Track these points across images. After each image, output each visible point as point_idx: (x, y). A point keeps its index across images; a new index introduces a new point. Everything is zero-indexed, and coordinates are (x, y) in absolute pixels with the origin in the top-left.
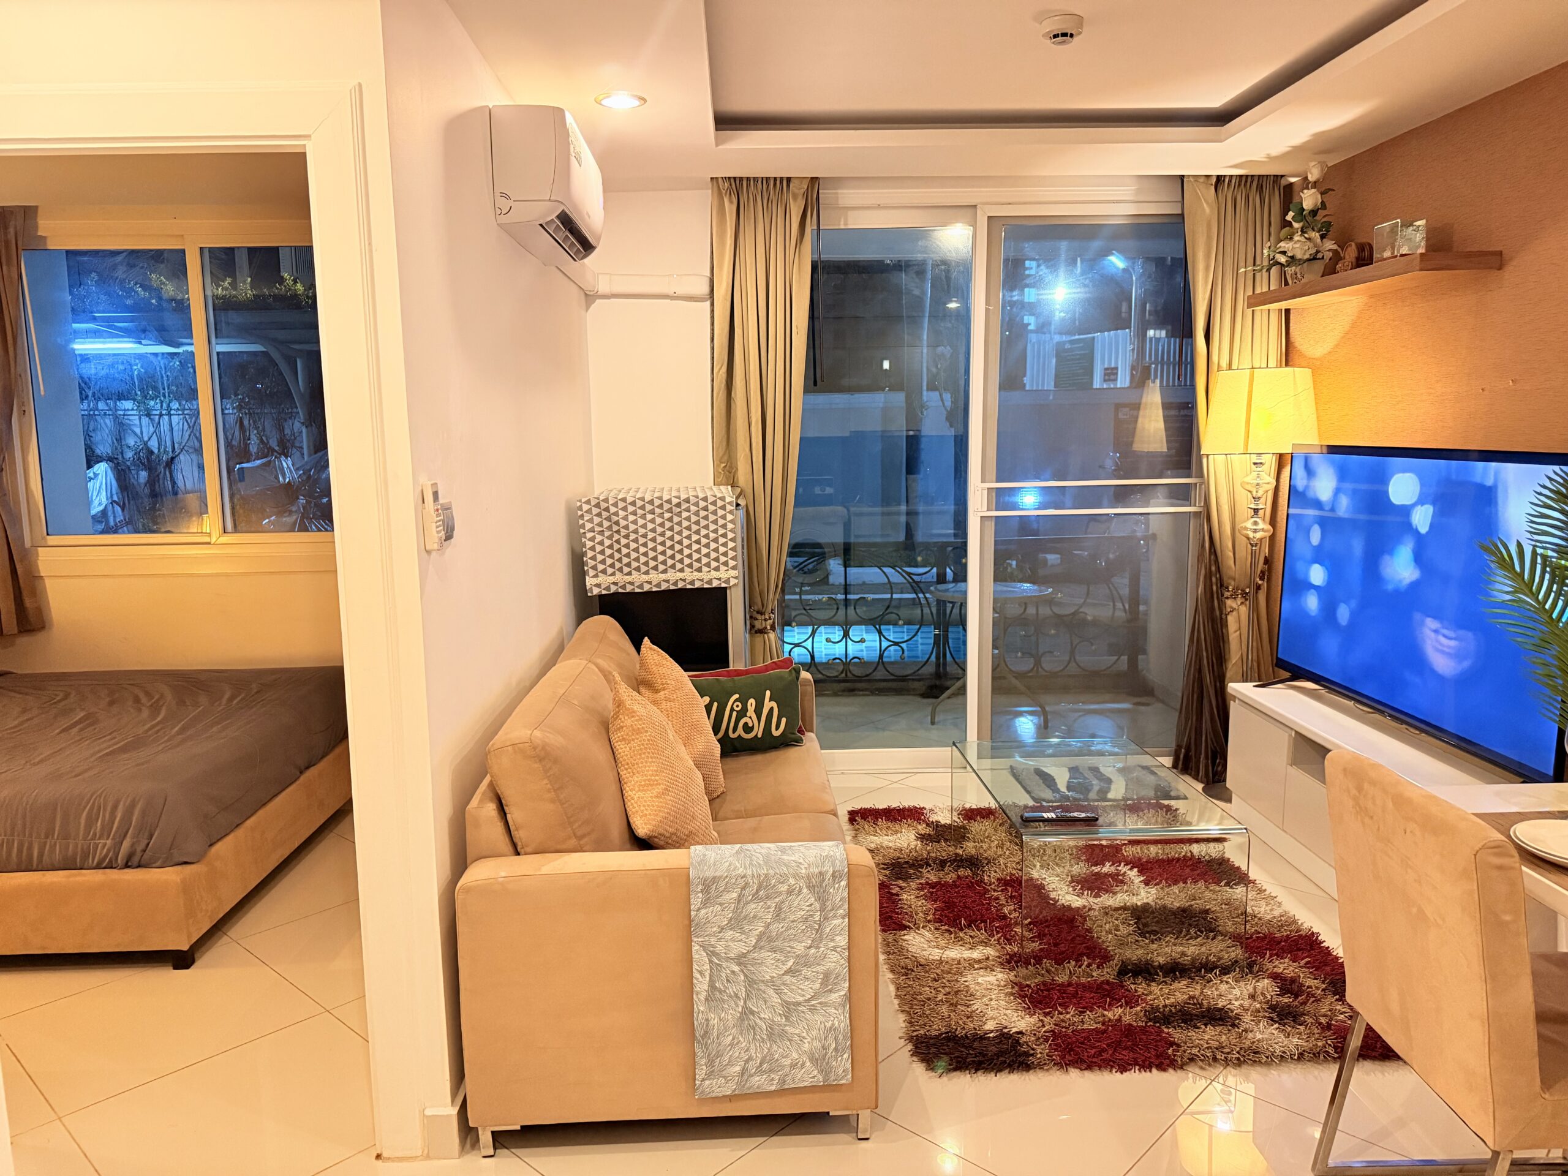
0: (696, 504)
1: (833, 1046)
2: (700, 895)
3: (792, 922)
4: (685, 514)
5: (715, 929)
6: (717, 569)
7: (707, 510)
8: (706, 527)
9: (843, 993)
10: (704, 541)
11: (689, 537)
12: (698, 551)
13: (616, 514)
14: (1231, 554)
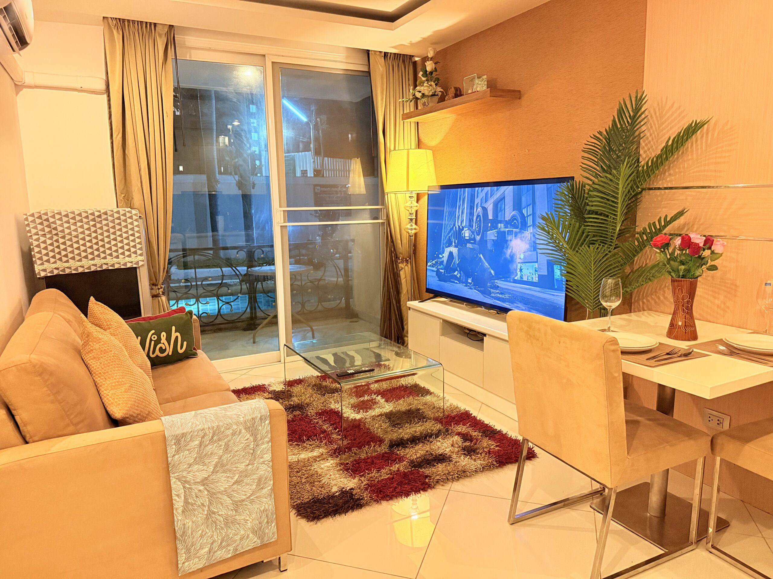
0: (112, 216)
1: (266, 520)
2: (174, 446)
3: (236, 452)
4: (104, 222)
5: (185, 466)
6: (129, 256)
7: (120, 219)
8: (120, 230)
9: (270, 488)
10: (119, 239)
11: (108, 237)
12: (116, 245)
13: (54, 223)
14: (400, 242)
